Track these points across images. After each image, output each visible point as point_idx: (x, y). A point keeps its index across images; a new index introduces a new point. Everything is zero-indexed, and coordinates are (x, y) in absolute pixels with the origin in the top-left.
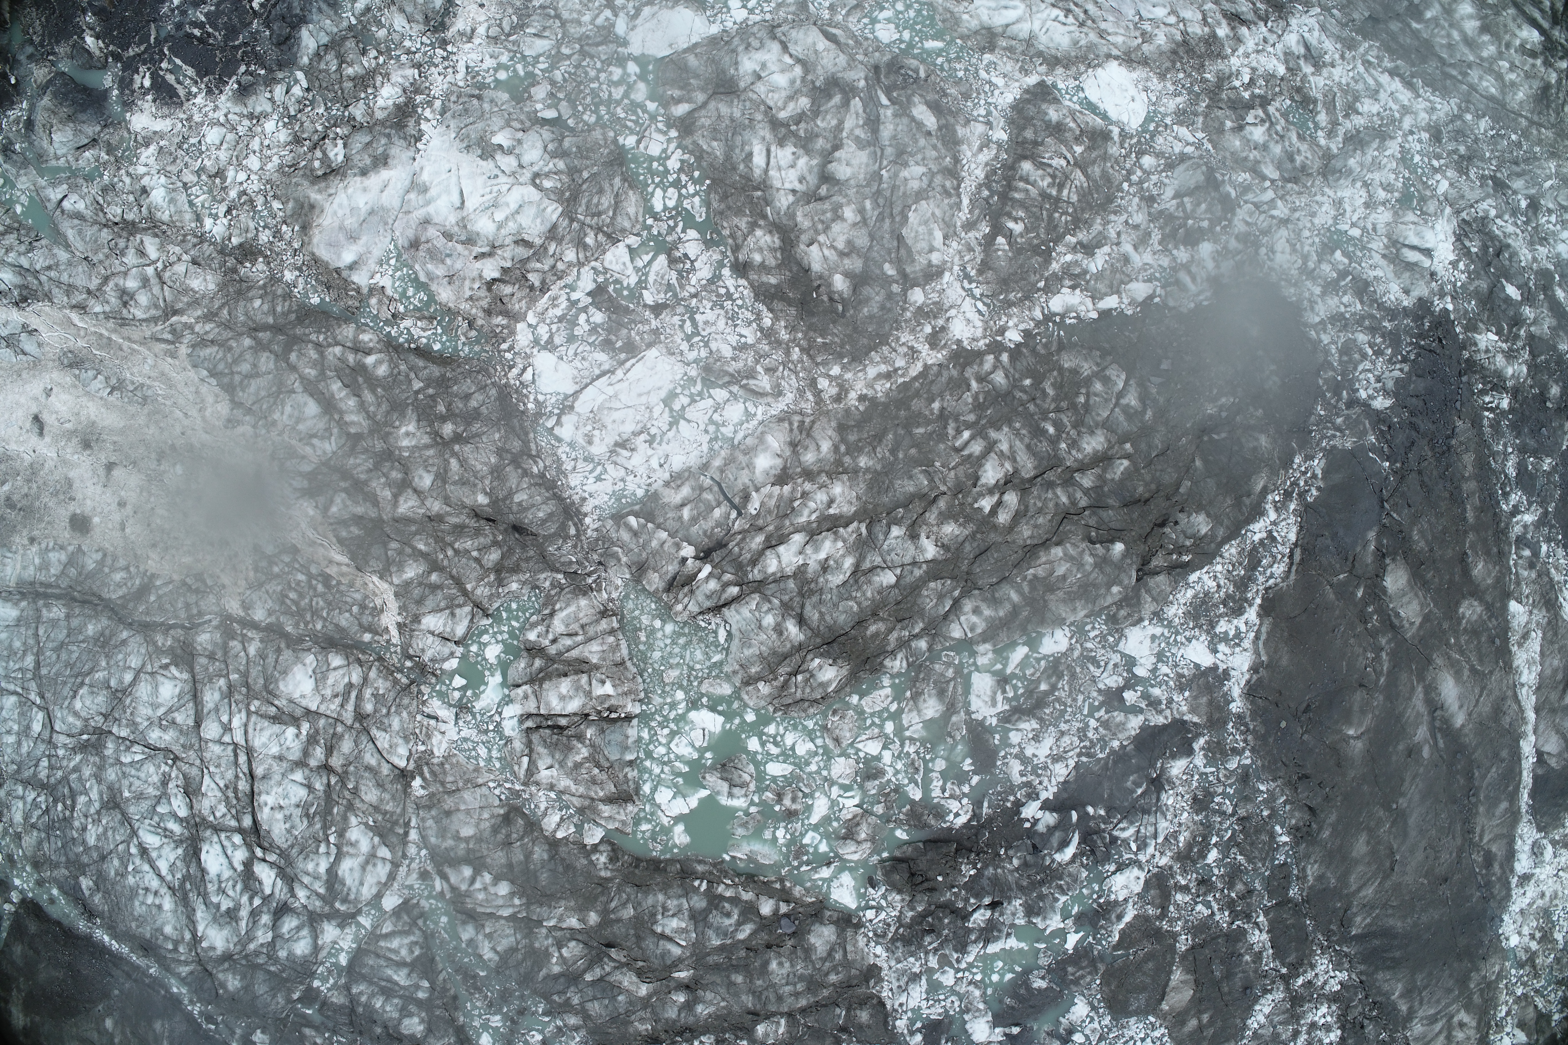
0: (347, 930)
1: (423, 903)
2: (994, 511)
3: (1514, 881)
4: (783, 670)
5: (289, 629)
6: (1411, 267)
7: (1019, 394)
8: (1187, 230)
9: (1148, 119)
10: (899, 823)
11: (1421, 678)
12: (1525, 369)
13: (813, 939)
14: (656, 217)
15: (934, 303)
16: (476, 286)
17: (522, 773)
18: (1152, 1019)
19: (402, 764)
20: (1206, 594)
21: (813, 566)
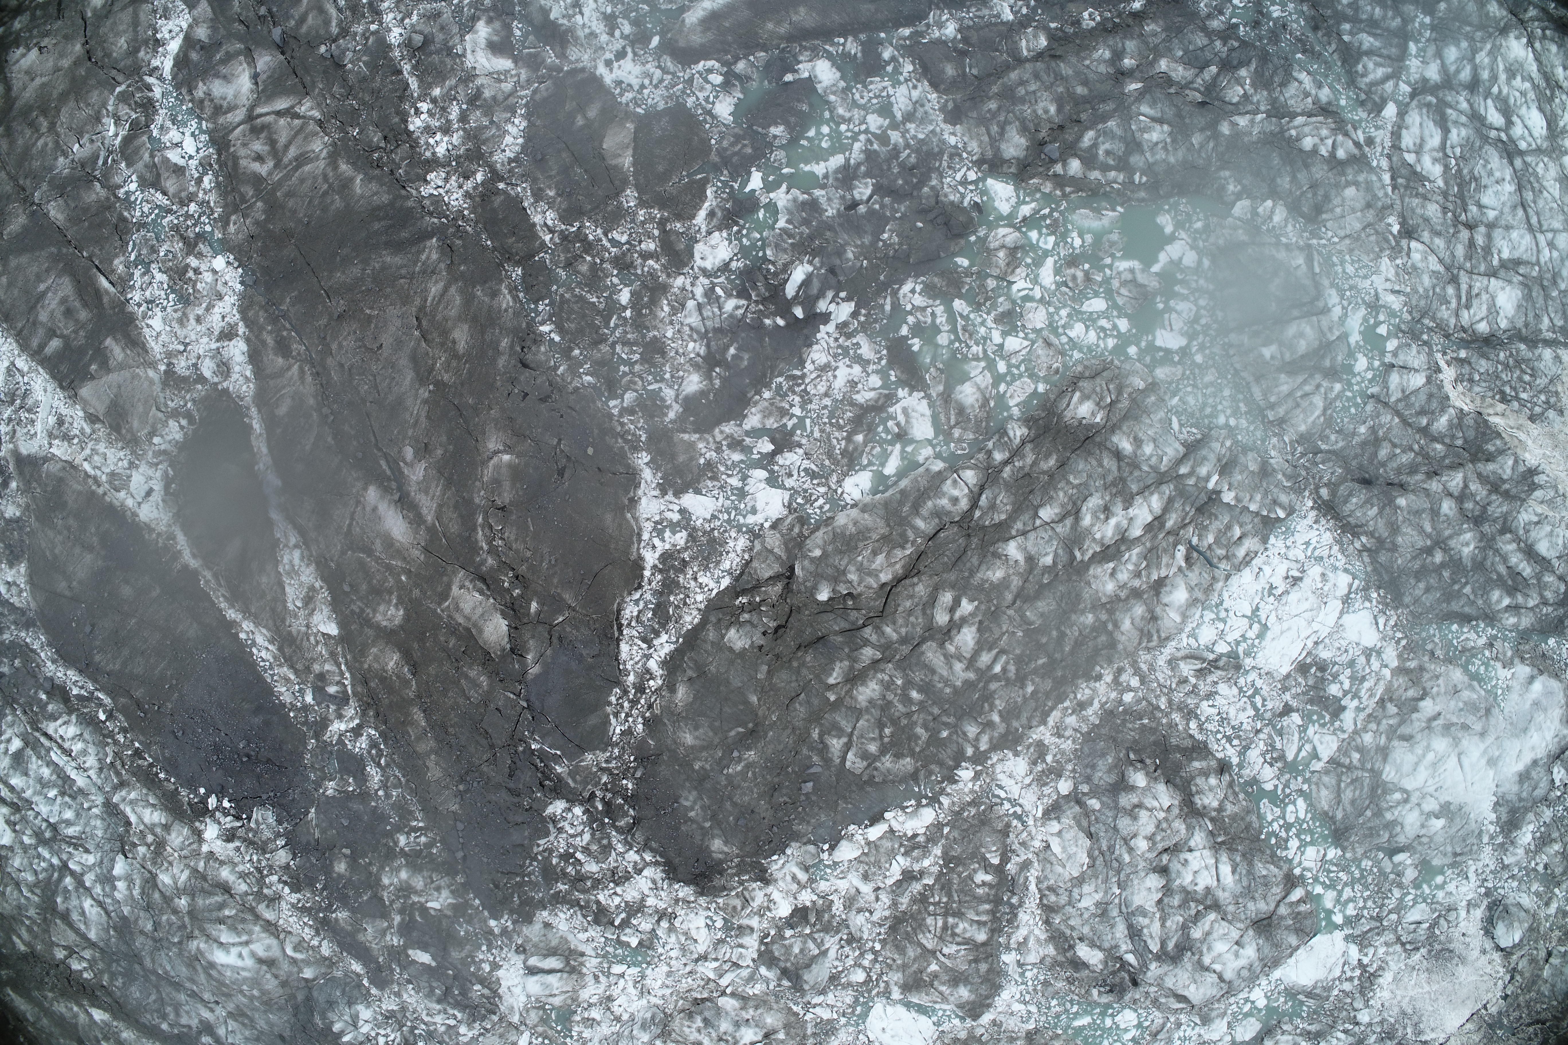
0: (1418, 77)
1: (1364, 115)
2: (957, 603)
3: (241, 329)
4: (1124, 405)
5: (1522, 347)
6: (552, 952)
7: (951, 720)
8: (807, 922)
9: (864, 1016)
10: (968, 273)
11: (431, 530)
12: (386, 881)
13: (1023, 142)
14: (1301, 792)
15: (1046, 784)
16: (1435, 690)
17: (1316, 256)
18: (639, 110)
19: (1414, 244)
20: (706, 568)
21: (1118, 509)
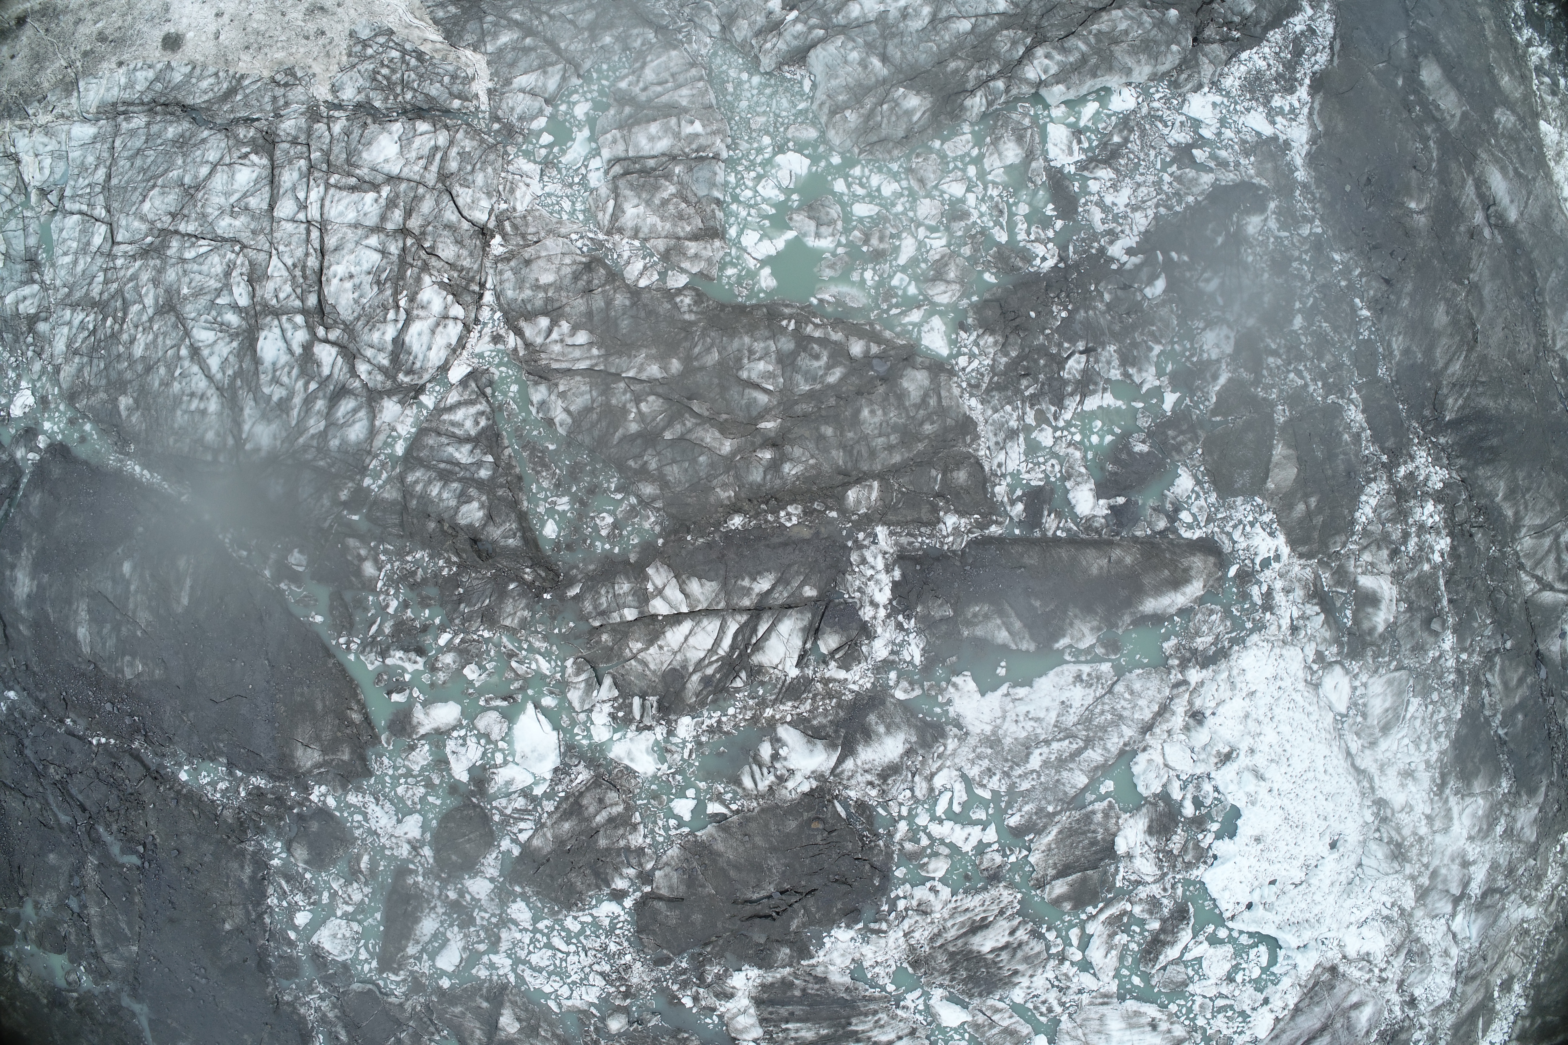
0: (408, 412)
1: (492, 370)
4: (869, 102)
5: (377, 104)
10: (987, 266)
11: (1470, 172)
13: (905, 384)
17: (606, 219)
18: (1259, 500)
19: (482, 219)
20: (1259, 72)
21: (893, 13)
